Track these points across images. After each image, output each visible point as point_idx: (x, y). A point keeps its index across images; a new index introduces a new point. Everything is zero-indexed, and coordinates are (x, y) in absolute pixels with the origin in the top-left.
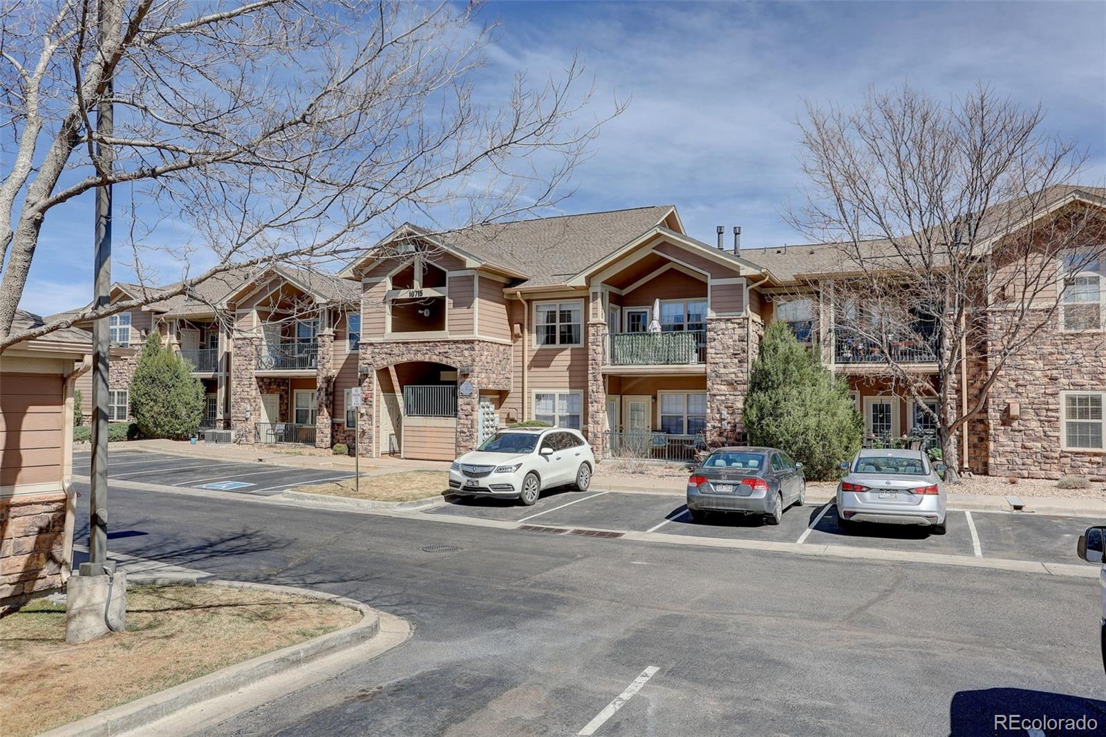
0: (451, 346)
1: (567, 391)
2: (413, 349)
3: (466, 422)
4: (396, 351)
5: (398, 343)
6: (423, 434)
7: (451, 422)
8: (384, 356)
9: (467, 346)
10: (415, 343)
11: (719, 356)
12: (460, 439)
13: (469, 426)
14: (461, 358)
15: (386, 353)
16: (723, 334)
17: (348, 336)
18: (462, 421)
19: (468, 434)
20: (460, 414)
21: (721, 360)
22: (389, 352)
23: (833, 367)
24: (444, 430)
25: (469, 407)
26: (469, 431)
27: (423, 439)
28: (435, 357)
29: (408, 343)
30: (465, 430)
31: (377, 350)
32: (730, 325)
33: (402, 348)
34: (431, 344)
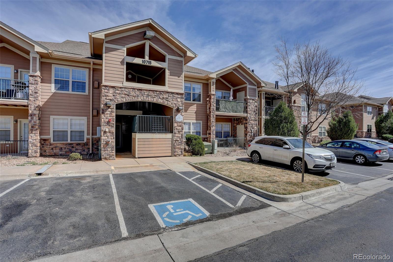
0: (170, 95)
1: (195, 121)
2: (146, 94)
3: (179, 135)
4: (132, 93)
5: (134, 89)
6: (151, 143)
7: (169, 136)
8: (123, 96)
9: (179, 96)
10: (147, 90)
11: (251, 111)
12: (176, 144)
13: (181, 137)
14: (176, 102)
15: (125, 94)
16: (252, 104)
17: (53, 81)
18: (176, 135)
19: (180, 141)
20: (176, 131)
21: (251, 113)
22: (127, 93)
23: (264, 117)
24: (164, 140)
25: (180, 128)
26: (180, 140)
27: (151, 146)
28: (160, 100)
29: (141, 90)
30: (178, 139)
31: (117, 91)
32: (254, 102)
33: (138, 93)
34: (157, 92)
